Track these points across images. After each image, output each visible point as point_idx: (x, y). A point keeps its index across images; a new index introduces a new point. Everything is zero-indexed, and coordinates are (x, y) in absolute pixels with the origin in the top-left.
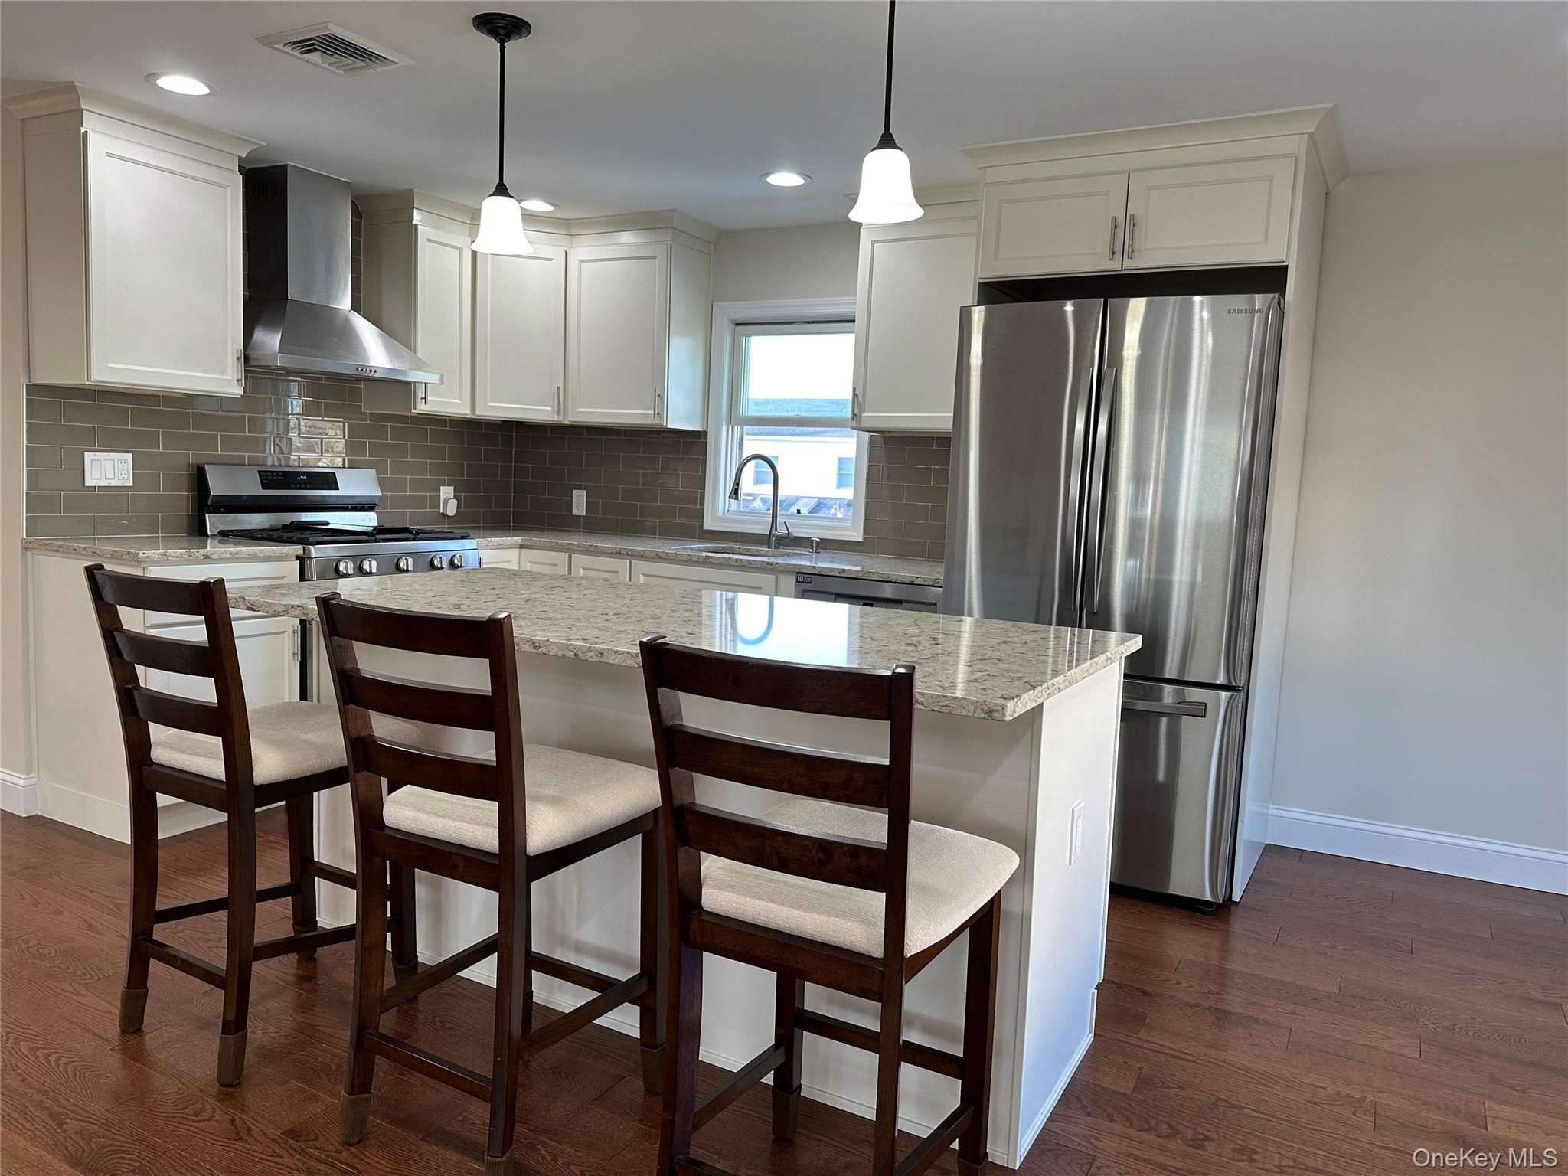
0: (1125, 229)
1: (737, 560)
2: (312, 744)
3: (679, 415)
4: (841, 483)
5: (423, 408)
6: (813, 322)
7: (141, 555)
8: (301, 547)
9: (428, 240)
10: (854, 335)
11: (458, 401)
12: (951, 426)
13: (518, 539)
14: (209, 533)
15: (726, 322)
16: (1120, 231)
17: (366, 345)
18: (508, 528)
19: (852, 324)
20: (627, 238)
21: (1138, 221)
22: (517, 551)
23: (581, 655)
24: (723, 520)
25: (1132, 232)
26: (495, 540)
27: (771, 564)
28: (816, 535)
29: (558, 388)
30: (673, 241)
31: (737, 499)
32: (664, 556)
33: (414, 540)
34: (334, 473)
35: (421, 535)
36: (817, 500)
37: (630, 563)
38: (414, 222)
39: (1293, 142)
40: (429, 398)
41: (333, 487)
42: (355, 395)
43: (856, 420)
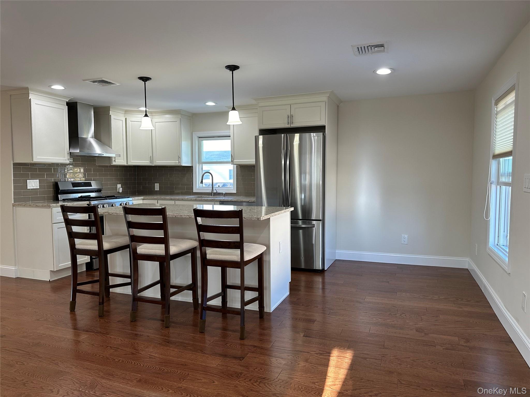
0: (290, 117)
1: (204, 199)
2: (114, 242)
3: (185, 162)
4: (230, 178)
5: (114, 163)
6: (220, 137)
7: (51, 205)
8: (88, 202)
9: (114, 119)
10: (230, 140)
11: (123, 161)
12: (255, 163)
13: (142, 197)
14: (60, 200)
15: (196, 137)
16: (289, 118)
17: (95, 147)
18: (136, 195)
19: (230, 137)
20: (167, 116)
21: (293, 116)
22: (142, 200)
23: (177, 217)
24: (198, 189)
25: (292, 118)
26: (137, 198)
27: (213, 199)
28: (224, 192)
29: (151, 156)
30: (181, 117)
31: (202, 183)
32: (184, 199)
33: (116, 199)
34: (90, 182)
35: (118, 198)
36: (223, 184)
37: (175, 202)
38: (110, 114)
39: (324, 98)
40: (116, 161)
41: (91, 186)
42: (94, 161)
43: (232, 162)
